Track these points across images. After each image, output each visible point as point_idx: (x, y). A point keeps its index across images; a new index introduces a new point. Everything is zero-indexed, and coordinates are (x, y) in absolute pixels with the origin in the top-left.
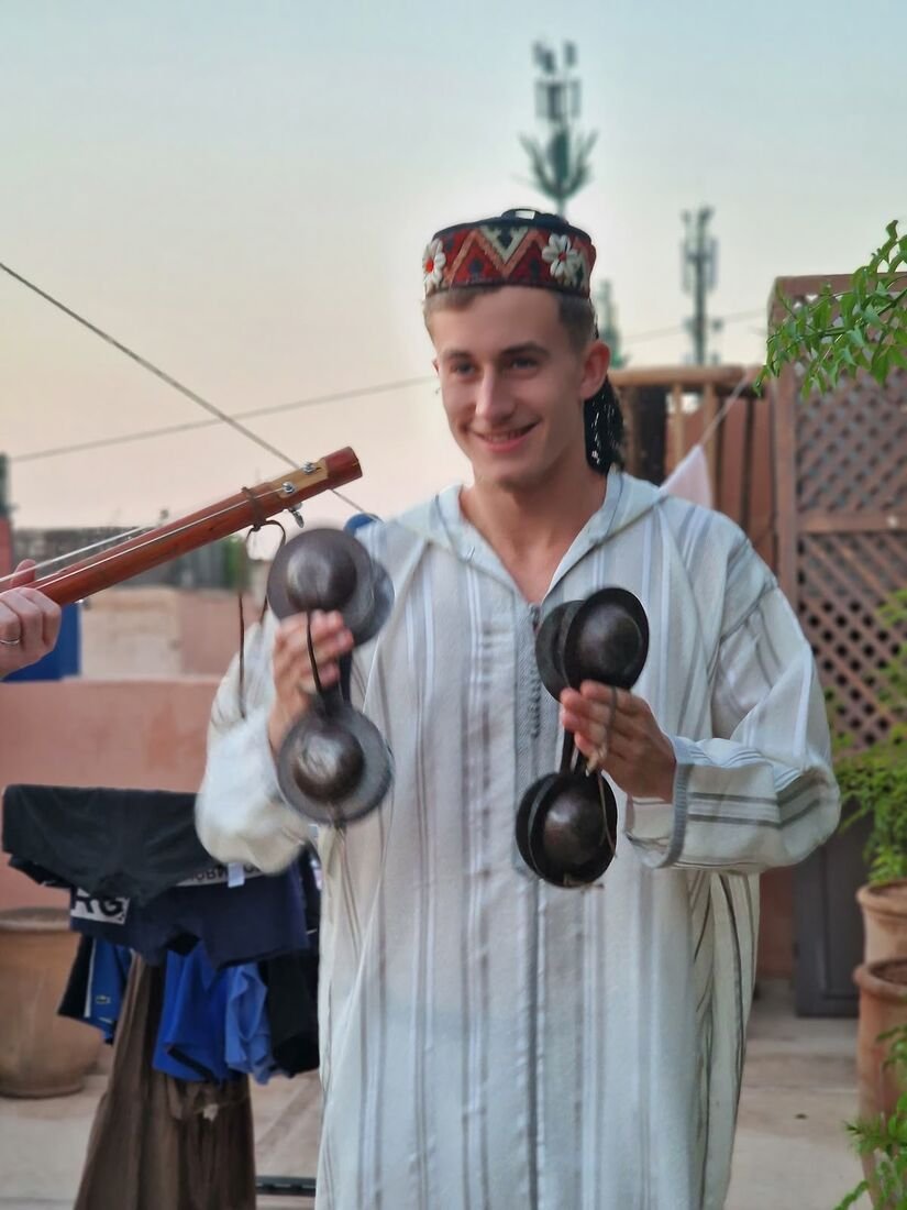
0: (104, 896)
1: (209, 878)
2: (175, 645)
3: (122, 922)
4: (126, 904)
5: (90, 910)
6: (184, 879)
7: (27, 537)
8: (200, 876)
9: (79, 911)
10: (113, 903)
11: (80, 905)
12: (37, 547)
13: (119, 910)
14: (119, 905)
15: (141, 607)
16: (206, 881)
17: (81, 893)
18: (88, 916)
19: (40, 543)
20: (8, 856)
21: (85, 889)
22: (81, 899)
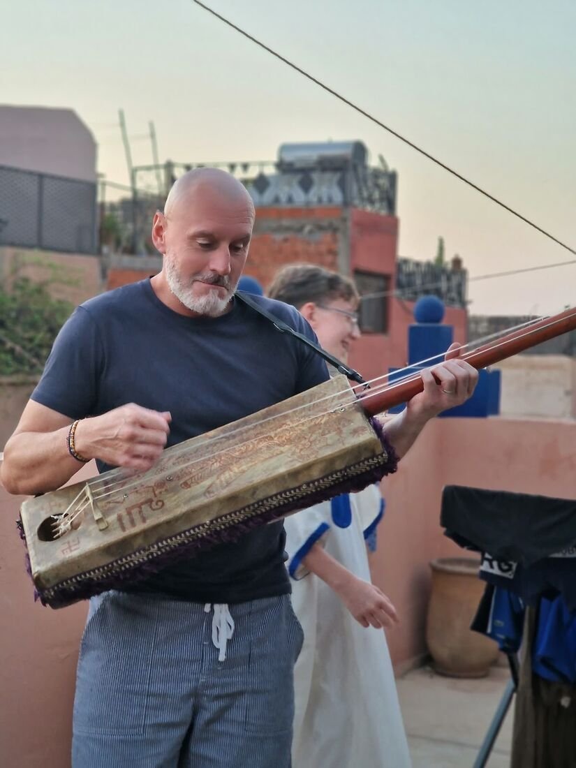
0: (502, 559)
1: (570, 553)
2: (568, 393)
3: (511, 577)
4: (514, 566)
5: (492, 567)
6: (554, 552)
7: (477, 320)
8: (564, 551)
9: (485, 567)
10: (507, 564)
11: (486, 563)
12: (483, 327)
13: (510, 569)
14: (510, 566)
15: (547, 367)
16: (568, 555)
17: (487, 556)
18: (490, 571)
19: (485, 324)
20: (444, 530)
21: (490, 554)
22: (487, 559)
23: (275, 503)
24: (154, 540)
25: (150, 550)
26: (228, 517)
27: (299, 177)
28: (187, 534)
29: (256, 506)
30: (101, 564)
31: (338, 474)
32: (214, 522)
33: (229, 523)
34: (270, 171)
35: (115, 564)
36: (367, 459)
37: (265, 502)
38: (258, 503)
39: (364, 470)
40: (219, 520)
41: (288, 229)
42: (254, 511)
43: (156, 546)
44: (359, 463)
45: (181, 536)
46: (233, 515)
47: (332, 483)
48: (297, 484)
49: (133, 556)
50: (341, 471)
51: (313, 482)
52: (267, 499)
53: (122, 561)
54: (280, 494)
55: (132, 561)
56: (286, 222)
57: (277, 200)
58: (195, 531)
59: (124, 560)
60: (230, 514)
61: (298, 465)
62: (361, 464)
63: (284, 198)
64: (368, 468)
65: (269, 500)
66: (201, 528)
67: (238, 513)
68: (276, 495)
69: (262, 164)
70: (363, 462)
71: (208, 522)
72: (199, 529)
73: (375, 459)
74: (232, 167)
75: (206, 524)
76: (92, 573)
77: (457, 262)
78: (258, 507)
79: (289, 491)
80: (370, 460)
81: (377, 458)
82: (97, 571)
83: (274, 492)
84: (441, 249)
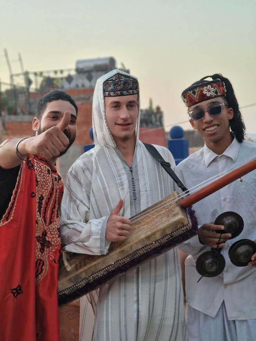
23: (142, 252)
24: (90, 274)
25: (89, 278)
26: (122, 260)
27: (86, 75)
28: (105, 270)
29: (133, 254)
30: (68, 287)
31: (169, 236)
32: (116, 263)
33: (123, 263)
34: (73, 73)
35: (75, 286)
36: (181, 228)
37: (137, 252)
38: (134, 253)
39: (181, 233)
40: (118, 262)
41: (83, 99)
42: (133, 257)
43: (91, 277)
44: (177, 230)
45: (102, 271)
46: (124, 259)
47: (167, 240)
48: (150, 242)
49: (82, 282)
50: (169, 234)
51: (157, 241)
52: (138, 250)
53: (77, 285)
54: (143, 247)
55: (82, 284)
56: (82, 96)
57: (77, 86)
58: (108, 268)
59: (78, 284)
60: (122, 259)
61: (149, 233)
62: (179, 230)
63: (80, 85)
64: (183, 232)
65: (139, 251)
66: (110, 266)
67: (126, 258)
68: (141, 248)
69: (69, 70)
70: (179, 229)
71: (113, 264)
72: (110, 267)
73: (185, 227)
74: (56, 72)
75: (112, 264)
76: (65, 291)
77: (158, 108)
78: (135, 255)
79: (147, 246)
80: (183, 228)
81: (186, 226)
82: (67, 290)
83: (141, 247)
84: (151, 103)
